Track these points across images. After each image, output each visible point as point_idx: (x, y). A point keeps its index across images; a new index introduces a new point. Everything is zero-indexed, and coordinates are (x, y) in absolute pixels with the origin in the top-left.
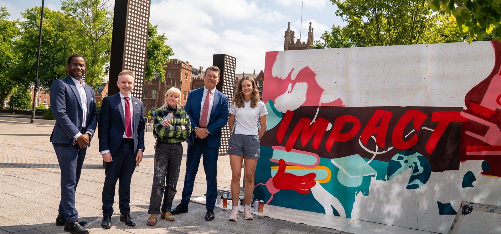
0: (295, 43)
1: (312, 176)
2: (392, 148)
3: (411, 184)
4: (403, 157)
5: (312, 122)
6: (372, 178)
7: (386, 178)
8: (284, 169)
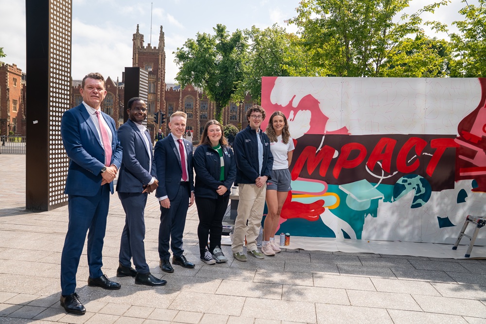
0: (145, 48)
1: (321, 202)
2: (397, 172)
3: (414, 204)
4: (407, 180)
5: (318, 150)
6: (380, 200)
7: (392, 200)
8: (291, 197)
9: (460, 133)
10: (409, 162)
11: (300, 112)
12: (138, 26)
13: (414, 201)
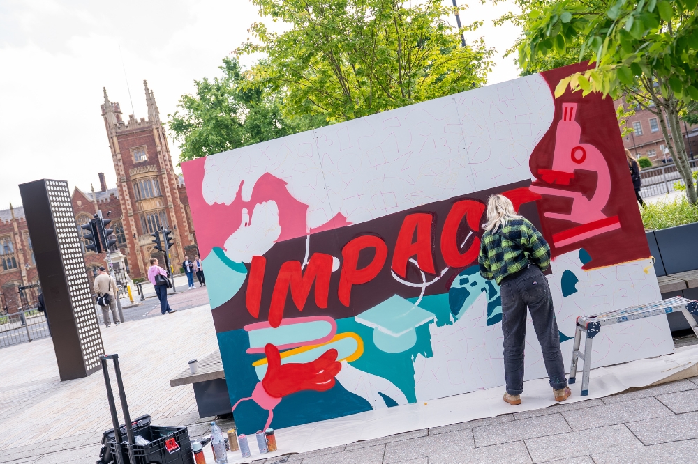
0: (126, 123)
1: (332, 354)
2: (446, 269)
3: (491, 316)
4: (468, 279)
5: (304, 265)
6: (430, 326)
7: (452, 319)
8: (279, 358)
9: (535, 174)
10: (462, 246)
11: (258, 208)
12: (105, 91)
13: (490, 311)
